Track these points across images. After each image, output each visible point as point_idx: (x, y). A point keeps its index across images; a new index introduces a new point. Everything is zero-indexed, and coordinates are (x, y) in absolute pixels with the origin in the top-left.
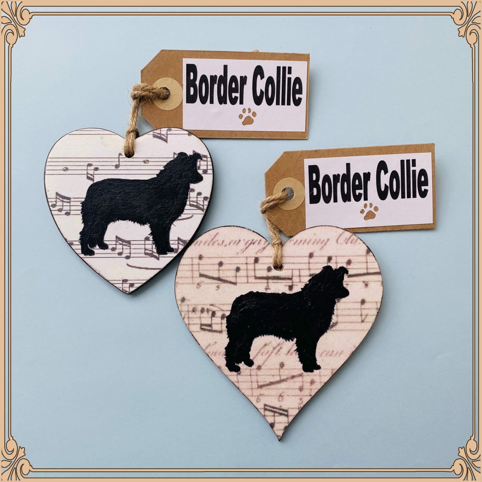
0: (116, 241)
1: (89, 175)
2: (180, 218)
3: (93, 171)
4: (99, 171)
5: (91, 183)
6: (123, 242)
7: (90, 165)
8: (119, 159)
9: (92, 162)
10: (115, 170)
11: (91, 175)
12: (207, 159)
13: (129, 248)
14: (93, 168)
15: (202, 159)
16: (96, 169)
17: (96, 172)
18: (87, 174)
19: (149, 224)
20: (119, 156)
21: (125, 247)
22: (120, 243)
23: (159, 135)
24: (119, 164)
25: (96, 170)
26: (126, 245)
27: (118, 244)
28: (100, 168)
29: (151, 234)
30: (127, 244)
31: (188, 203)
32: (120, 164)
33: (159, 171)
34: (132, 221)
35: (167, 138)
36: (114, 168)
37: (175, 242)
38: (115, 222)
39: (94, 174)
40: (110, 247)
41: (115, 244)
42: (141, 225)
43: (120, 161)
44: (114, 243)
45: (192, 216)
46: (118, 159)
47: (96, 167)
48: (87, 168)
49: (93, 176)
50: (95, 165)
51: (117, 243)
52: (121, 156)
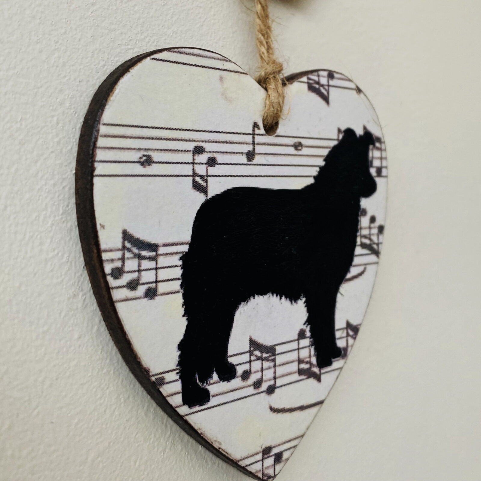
0: (251, 353)
1: (198, 179)
2: (349, 276)
3: (205, 166)
4: (217, 166)
5: (200, 199)
6: (262, 352)
7: (198, 150)
8: (254, 138)
9: (202, 141)
10: (247, 165)
11: (202, 177)
12: (381, 145)
13: (272, 364)
14: (203, 158)
15: (374, 145)
16: (212, 162)
17: (212, 171)
18: (193, 176)
19: (303, 297)
20: (254, 130)
21: (266, 364)
22: (256, 356)
23: (317, 86)
24: (254, 149)
25: (210, 166)
26: (267, 359)
27: (254, 360)
28: (220, 158)
29: (309, 321)
30: (270, 356)
31: (358, 240)
32: (257, 151)
33: (318, 169)
34: (277, 296)
35: (328, 93)
36: (243, 159)
37: (343, 333)
38: (248, 302)
39: (207, 176)
40: (240, 370)
41: (248, 360)
42: (292, 303)
43: (256, 143)
44: (246, 357)
45: (365, 269)
46: (251, 136)
47: (210, 155)
48: (194, 159)
49: (206, 181)
50: (210, 152)
51: (253, 358)
52: (257, 131)
